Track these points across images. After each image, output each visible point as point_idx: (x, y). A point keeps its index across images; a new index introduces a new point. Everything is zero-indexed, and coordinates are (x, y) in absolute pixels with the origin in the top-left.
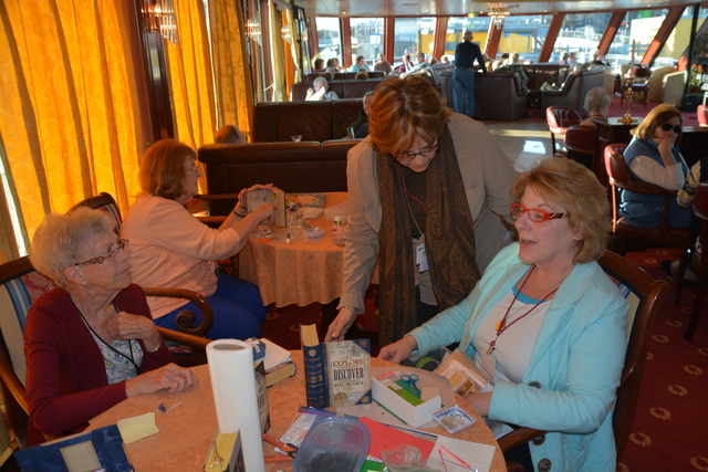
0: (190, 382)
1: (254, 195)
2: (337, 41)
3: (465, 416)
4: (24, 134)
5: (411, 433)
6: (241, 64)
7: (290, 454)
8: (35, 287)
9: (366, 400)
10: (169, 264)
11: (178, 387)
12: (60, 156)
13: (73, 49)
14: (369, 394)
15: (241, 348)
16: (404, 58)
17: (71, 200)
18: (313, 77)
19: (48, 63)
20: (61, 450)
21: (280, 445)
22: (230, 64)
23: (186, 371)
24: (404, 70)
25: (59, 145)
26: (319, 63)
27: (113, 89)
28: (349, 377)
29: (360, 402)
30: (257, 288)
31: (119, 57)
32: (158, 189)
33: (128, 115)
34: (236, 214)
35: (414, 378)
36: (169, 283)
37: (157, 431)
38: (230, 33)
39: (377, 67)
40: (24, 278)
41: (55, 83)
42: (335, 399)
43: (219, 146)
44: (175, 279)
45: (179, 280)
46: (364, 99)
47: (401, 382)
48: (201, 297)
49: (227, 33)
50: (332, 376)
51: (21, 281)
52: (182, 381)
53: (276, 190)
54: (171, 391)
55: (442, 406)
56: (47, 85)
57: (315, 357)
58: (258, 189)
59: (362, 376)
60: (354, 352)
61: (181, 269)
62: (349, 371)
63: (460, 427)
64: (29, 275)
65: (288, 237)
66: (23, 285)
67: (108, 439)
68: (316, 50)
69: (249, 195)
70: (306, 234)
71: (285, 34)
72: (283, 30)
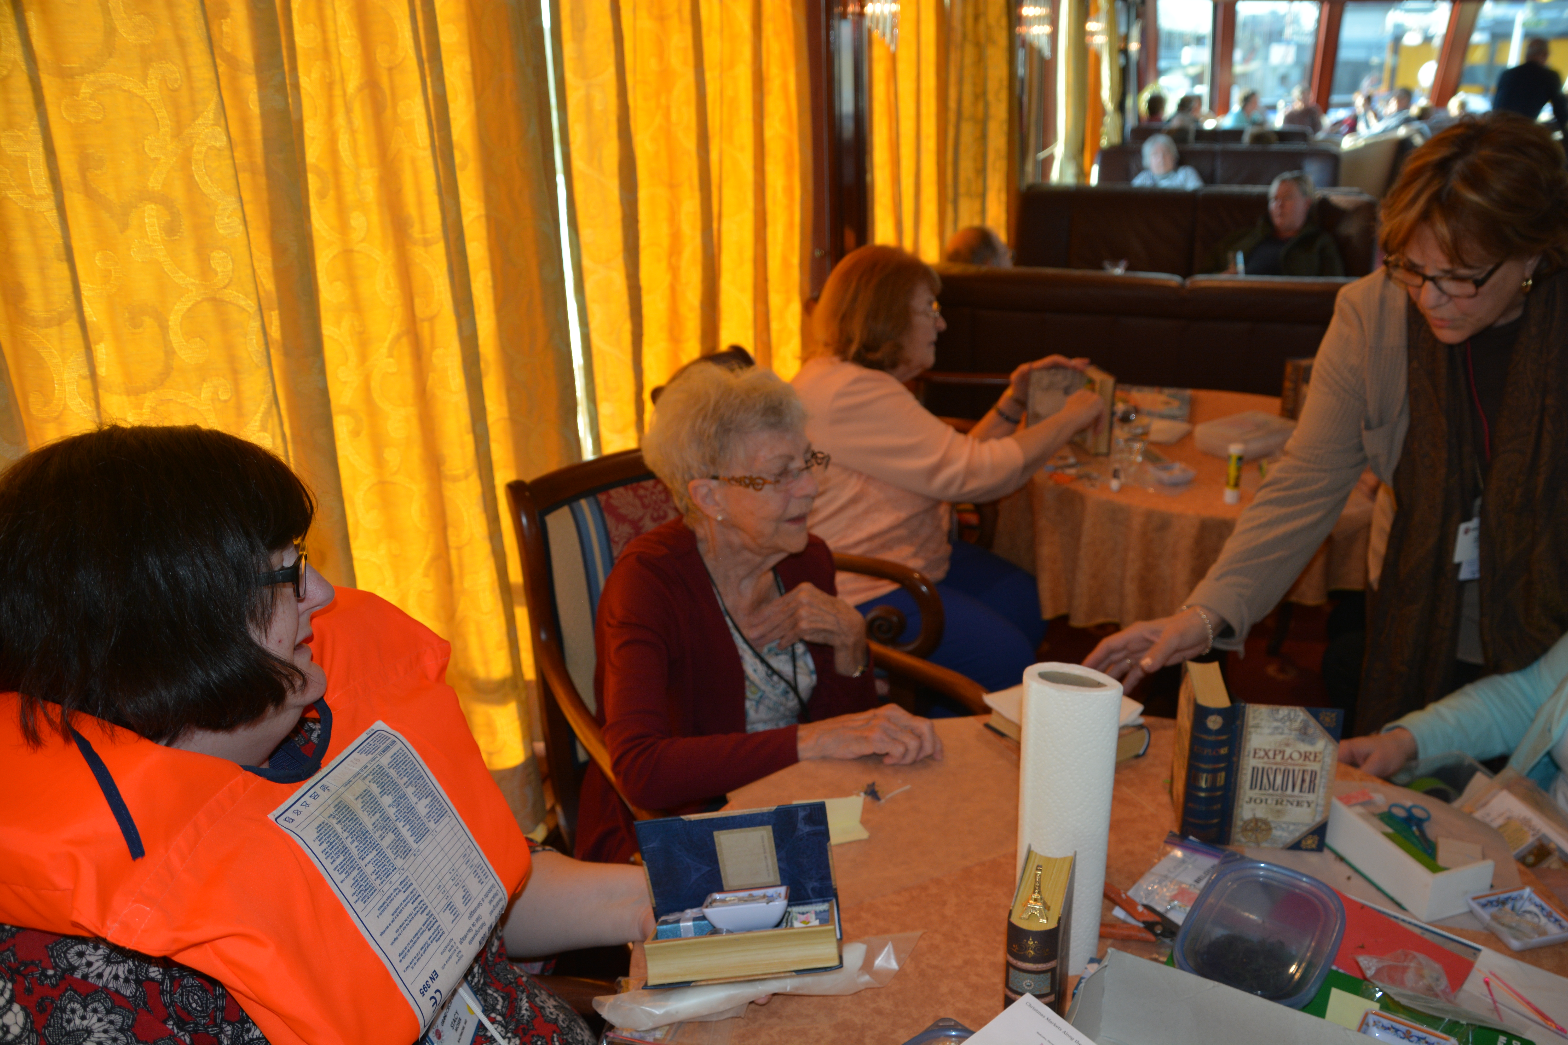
0: (928, 749)
1: (1046, 378)
2: (1203, 55)
3: (1549, 915)
4: (615, 213)
5: (1418, 931)
6: (1004, 95)
7: (1149, 926)
8: (621, 519)
9: (1311, 842)
10: (861, 507)
11: (904, 756)
12: (664, 264)
13: (712, 46)
14: (1320, 831)
15: (1098, 685)
16: (1359, 100)
17: (675, 354)
18: (1142, 133)
19: (665, 76)
20: (716, 834)
21: (1129, 906)
22: (981, 95)
23: (923, 724)
24: (1352, 127)
25: (665, 241)
26: (1156, 103)
27: (769, 133)
28: (1284, 788)
29: (1296, 846)
30: (1032, 581)
31: (784, 68)
32: (853, 348)
33: (789, 190)
34: (1001, 413)
35: (1418, 813)
36: (858, 544)
37: (864, 835)
38: (988, 27)
39: (1290, 118)
40: (602, 498)
41: (674, 117)
42: (1244, 830)
43: (957, 269)
44: (871, 538)
45: (877, 542)
46: (1274, 188)
47: (1387, 818)
48: (924, 581)
49: (982, 26)
50: (1245, 778)
51: (598, 503)
52: (913, 744)
53: (1097, 375)
54: (888, 761)
55: (1492, 887)
56: (658, 119)
57: (1219, 732)
58: (1056, 366)
59: (1312, 789)
60: (1304, 734)
61: (883, 520)
62: (1286, 773)
63: (1536, 940)
64: (613, 492)
65: (1116, 475)
66: (601, 511)
67: (804, 829)
68: (1151, 74)
69: (1035, 377)
70: (1153, 472)
71: (1092, 34)
72: (1091, 26)
